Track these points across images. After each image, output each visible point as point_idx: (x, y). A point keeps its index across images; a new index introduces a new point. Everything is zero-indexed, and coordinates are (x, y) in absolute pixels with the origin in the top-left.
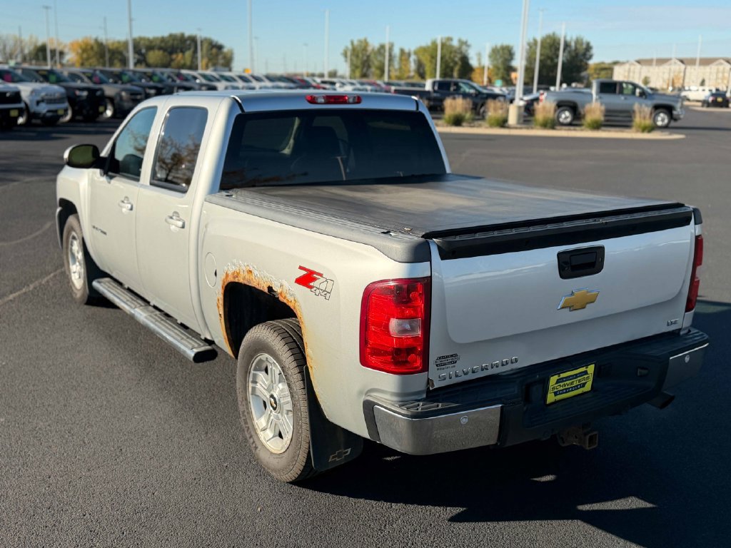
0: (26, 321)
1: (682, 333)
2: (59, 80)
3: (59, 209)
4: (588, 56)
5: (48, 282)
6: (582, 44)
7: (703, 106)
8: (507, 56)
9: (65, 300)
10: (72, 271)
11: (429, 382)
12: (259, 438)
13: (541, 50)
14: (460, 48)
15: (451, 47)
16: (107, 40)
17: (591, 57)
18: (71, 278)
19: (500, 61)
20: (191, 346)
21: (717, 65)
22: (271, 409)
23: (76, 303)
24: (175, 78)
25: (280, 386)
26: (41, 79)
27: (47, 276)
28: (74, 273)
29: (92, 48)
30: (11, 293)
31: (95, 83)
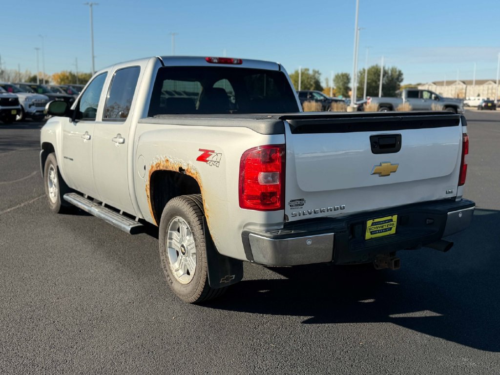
0: (18, 222)
1: (457, 200)
2: (45, 92)
3: (41, 151)
4: (400, 80)
5: (34, 202)
6: (396, 72)
7: (478, 109)
8: (345, 80)
9: (45, 211)
10: (50, 192)
11: (285, 217)
12: (173, 276)
13: (368, 76)
14: (314, 76)
15: (308, 74)
16: (77, 73)
17: (402, 80)
18: (49, 197)
19: (341, 83)
20: (128, 224)
21: (488, 84)
22: (182, 254)
23: (52, 213)
25: (188, 238)
26: (33, 91)
27: (33, 199)
28: (51, 193)
29: (68, 78)
30: (9, 208)
31: (69, 94)
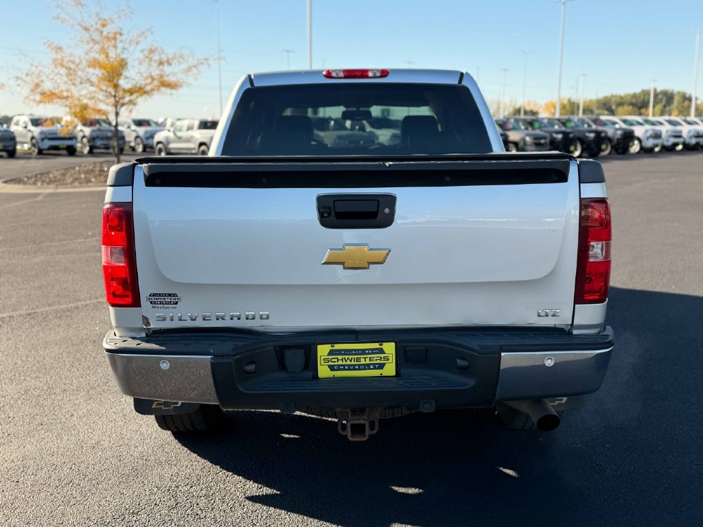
11: (145, 320)
24: (592, 123)
